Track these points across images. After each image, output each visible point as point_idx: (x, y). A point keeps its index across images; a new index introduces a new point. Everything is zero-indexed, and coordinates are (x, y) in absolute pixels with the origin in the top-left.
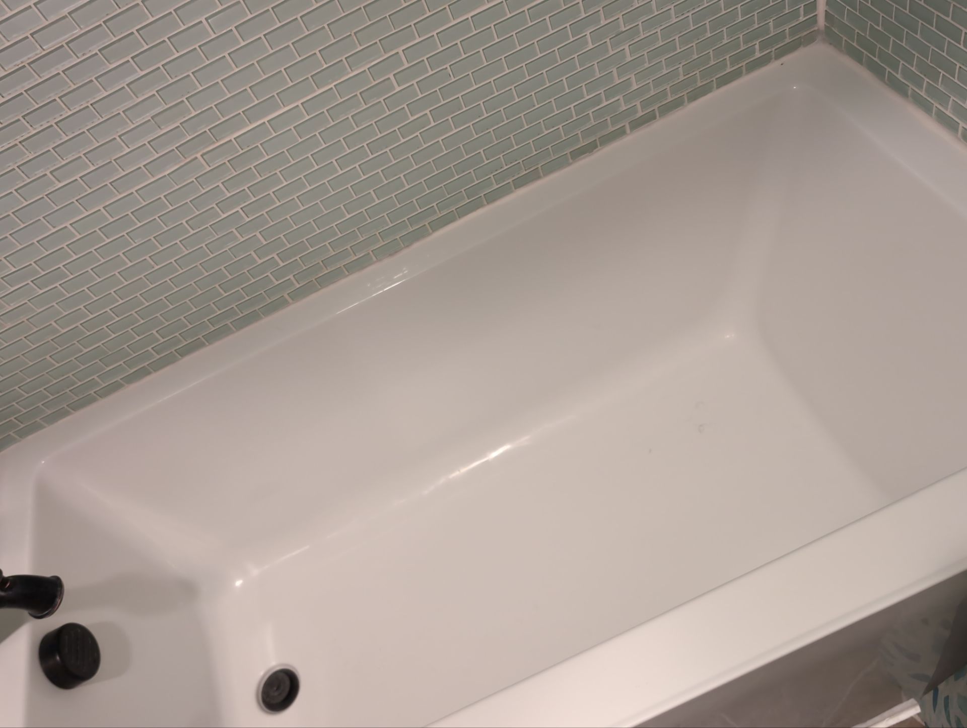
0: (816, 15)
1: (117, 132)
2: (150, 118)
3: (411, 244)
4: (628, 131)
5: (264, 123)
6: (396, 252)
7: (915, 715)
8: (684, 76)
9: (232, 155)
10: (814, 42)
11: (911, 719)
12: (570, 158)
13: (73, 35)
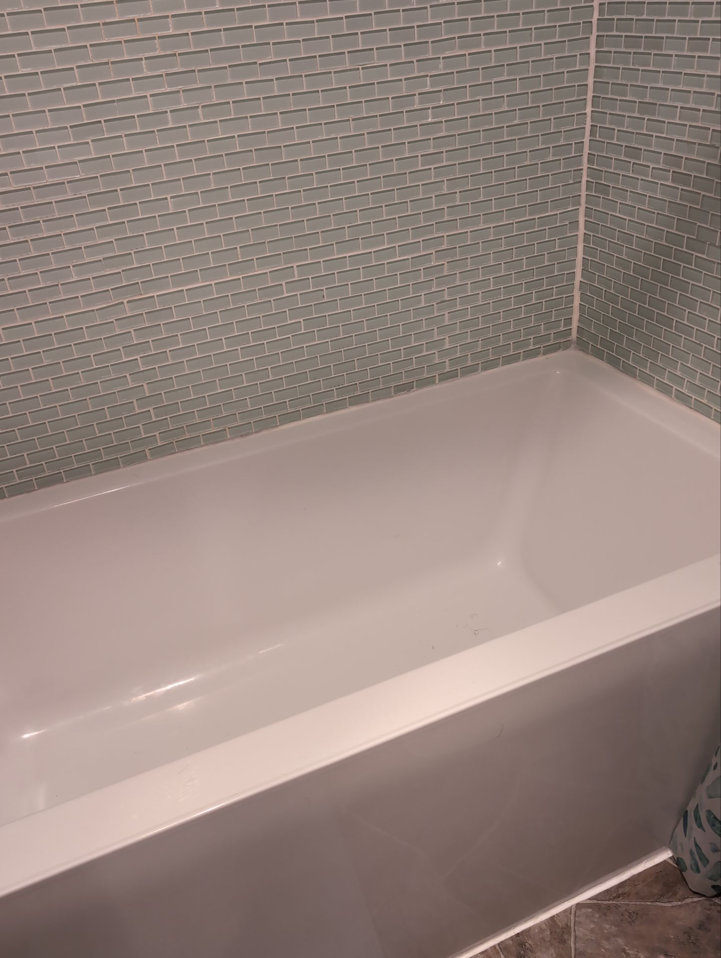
0: (571, 329)
1: (73, 262)
2: (102, 259)
3: (260, 431)
4: (437, 382)
5: (183, 290)
6: (247, 435)
7: (668, 859)
8: (481, 349)
9: (149, 309)
10: (568, 348)
11: (665, 862)
12: (393, 391)
13: (74, 178)
